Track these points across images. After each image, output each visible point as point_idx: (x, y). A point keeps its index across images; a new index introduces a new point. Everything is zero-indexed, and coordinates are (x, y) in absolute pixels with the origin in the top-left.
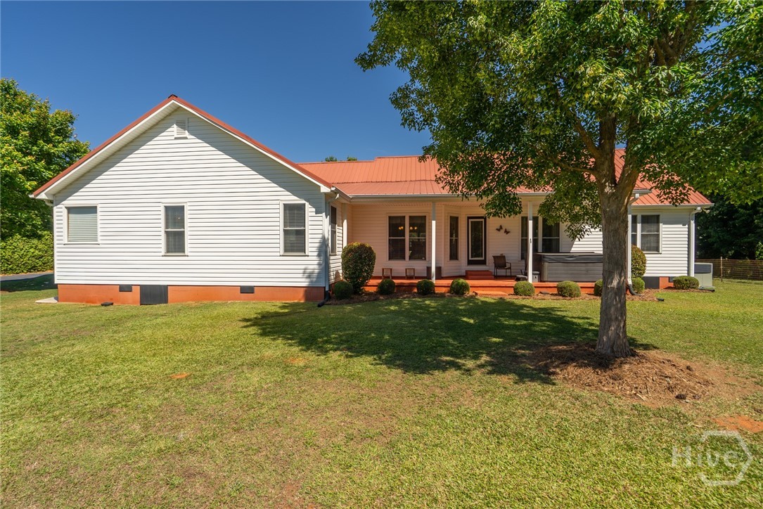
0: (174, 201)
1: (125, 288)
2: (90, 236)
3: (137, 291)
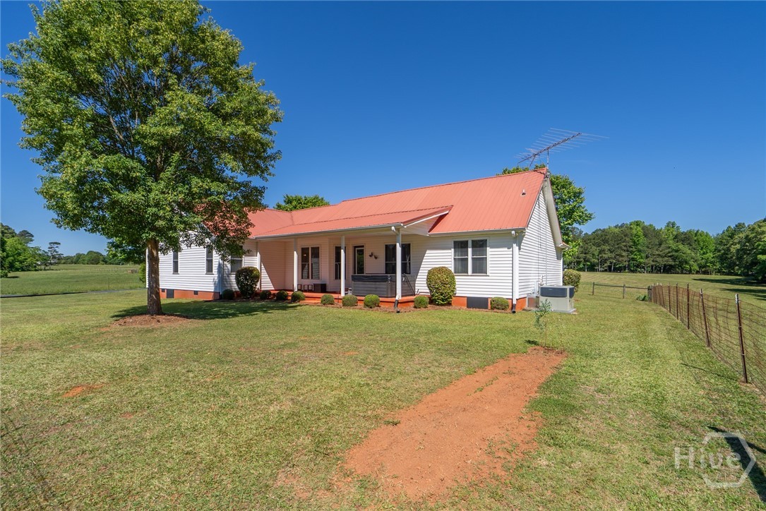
3: (166, 292)
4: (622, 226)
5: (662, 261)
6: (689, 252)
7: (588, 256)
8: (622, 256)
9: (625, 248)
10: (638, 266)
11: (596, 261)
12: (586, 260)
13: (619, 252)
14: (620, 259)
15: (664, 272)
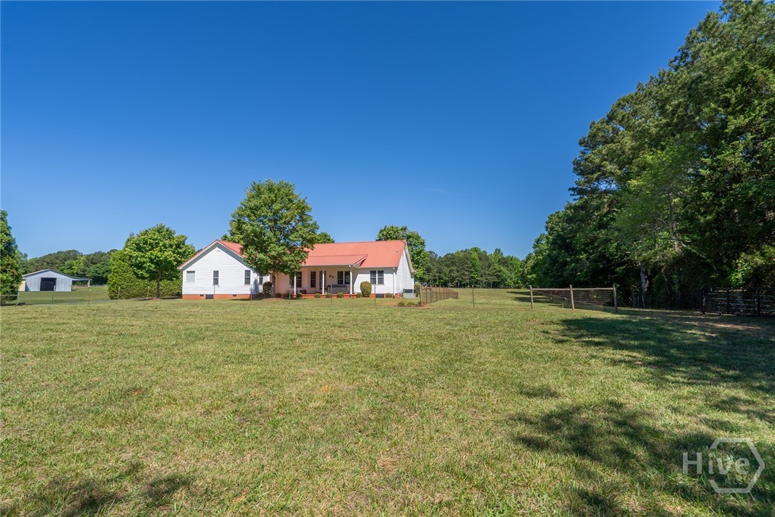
0: (216, 270)
1: (202, 295)
2: (193, 280)
3: (205, 296)
4: (465, 251)
5: (492, 279)
6: (507, 272)
7: (441, 275)
8: (465, 275)
9: (467, 269)
10: (476, 283)
11: (447, 279)
12: (440, 278)
13: (463, 271)
14: (464, 277)
15: (493, 287)
